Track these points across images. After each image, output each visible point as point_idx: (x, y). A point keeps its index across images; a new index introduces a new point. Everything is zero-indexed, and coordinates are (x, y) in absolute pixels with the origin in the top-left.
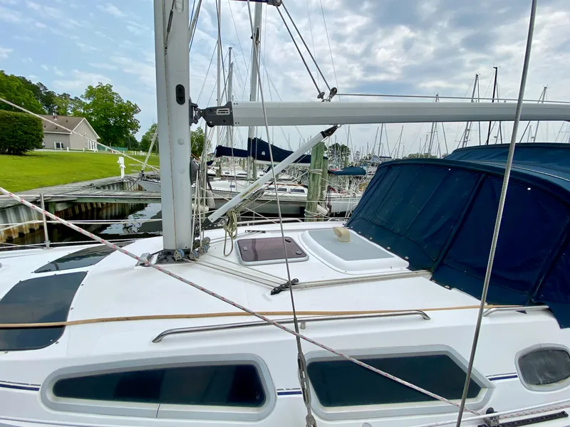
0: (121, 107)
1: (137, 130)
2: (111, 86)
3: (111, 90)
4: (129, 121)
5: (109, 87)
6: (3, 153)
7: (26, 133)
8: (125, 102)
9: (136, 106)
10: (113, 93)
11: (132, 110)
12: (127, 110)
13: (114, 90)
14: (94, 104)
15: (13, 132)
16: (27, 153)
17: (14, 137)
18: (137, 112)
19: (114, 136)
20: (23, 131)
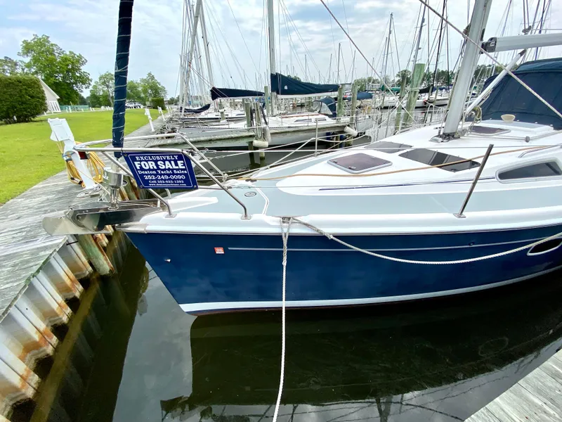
0: (65, 60)
1: (90, 84)
2: (48, 37)
3: (48, 42)
4: (78, 75)
5: (46, 39)
6: (1, 124)
7: (32, 97)
8: (68, 53)
9: (80, 57)
10: (52, 45)
11: (78, 61)
12: (73, 63)
13: (52, 41)
14: (36, 60)
15: (21, 97)
16: (36, 119)
17: (23, 103)
18: (83, 63)
19: (67, 94)
20: (29, 96)
